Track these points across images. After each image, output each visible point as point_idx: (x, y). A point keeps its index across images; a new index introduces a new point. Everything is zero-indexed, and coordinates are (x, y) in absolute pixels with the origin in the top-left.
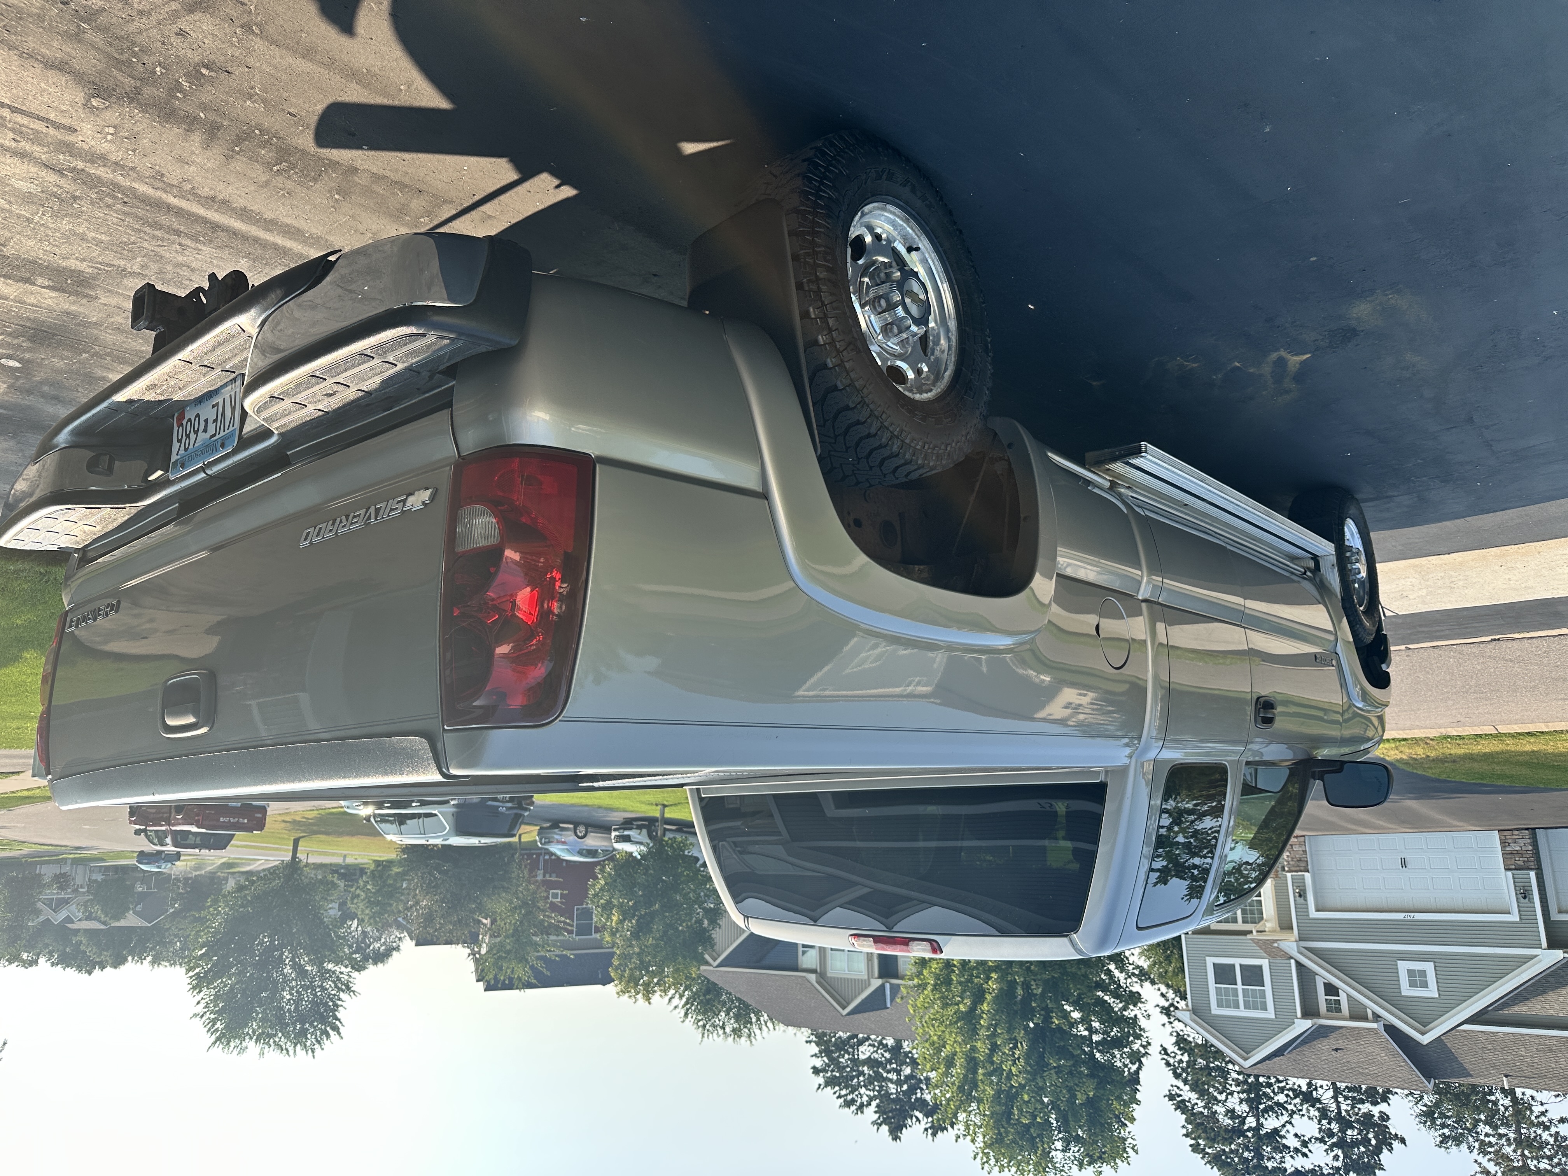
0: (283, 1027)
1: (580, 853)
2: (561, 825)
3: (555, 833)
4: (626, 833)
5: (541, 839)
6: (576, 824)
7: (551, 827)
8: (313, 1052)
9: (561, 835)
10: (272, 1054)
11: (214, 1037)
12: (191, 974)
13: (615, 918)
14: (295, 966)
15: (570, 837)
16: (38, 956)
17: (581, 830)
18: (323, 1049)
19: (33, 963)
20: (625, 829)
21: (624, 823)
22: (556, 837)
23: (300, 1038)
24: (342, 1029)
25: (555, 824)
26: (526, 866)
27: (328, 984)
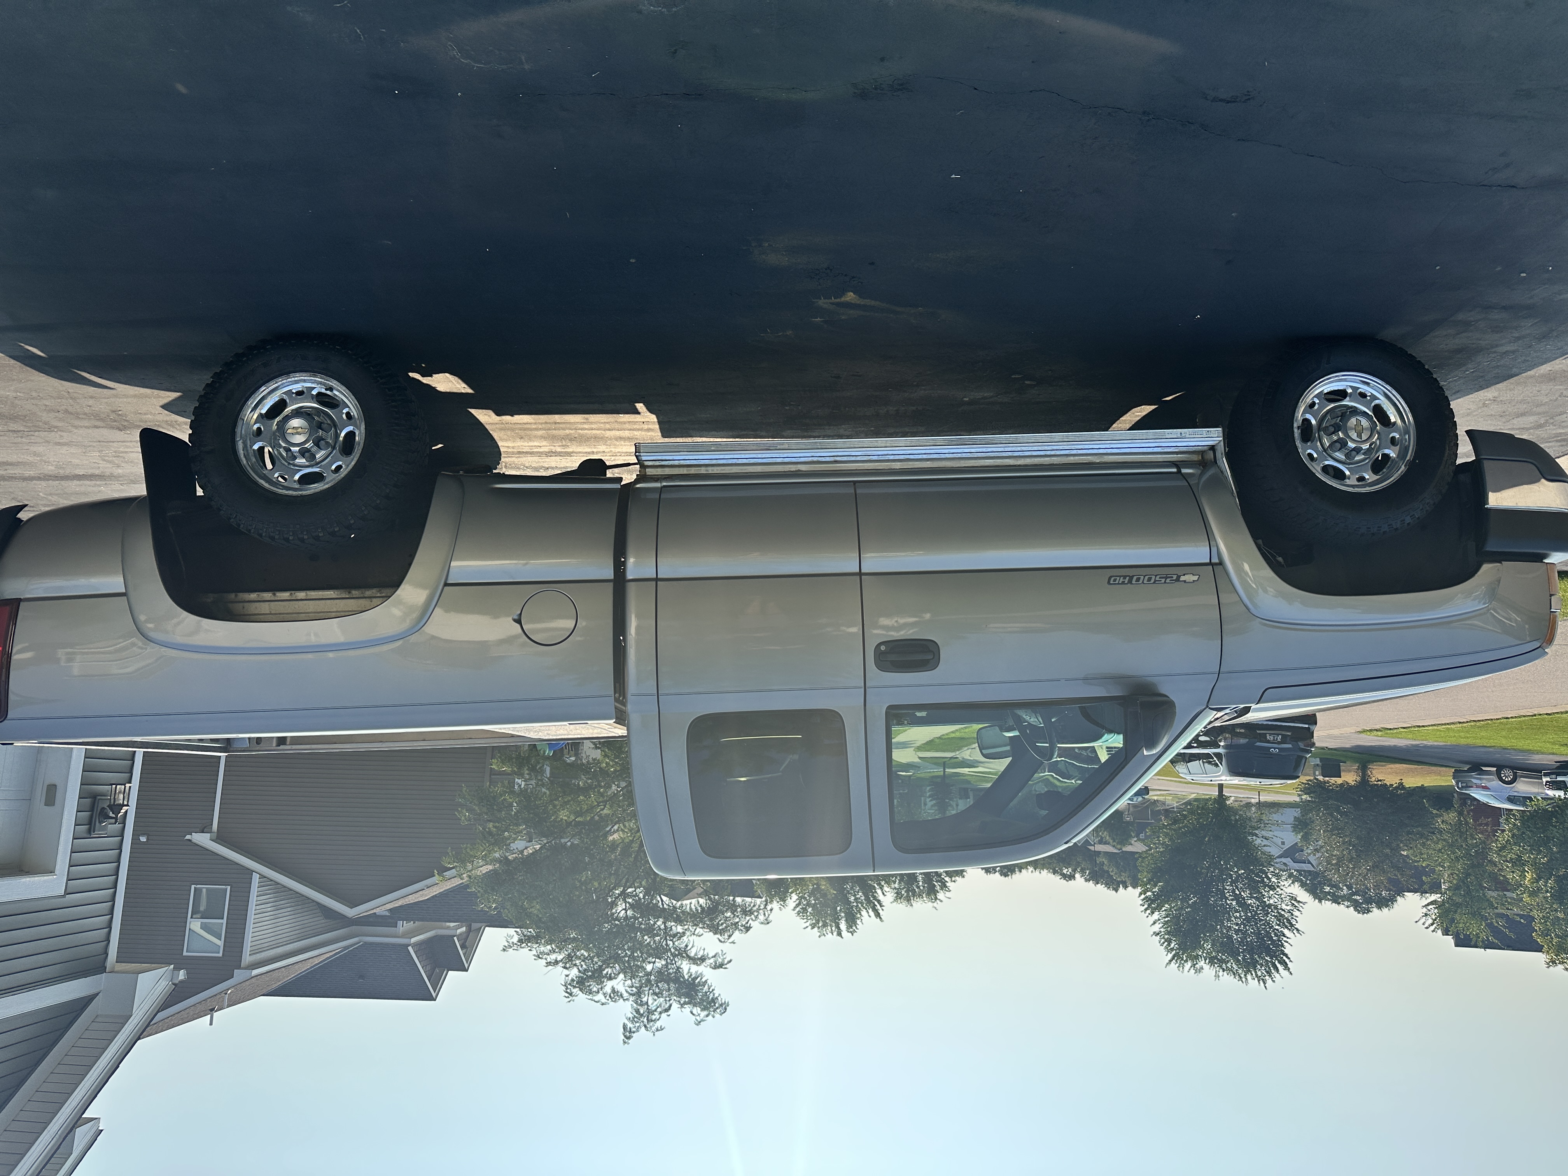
0: (1234, 954)
1: (1511, 800)
2: (1484, 769)
3: (1471, 777)
4: (1559, 779)
5: (1457, 783)
6: (1500, 768)
7: (1470, 770)
8: (1265, 983)
9: (1480, 779)
10: (1227, 978)
11: (1170, 956)
12: (1143, 896)
13: (1529, 876)
14: (1237, 898)
15: (1495, 783)
16: (1074, 871)
17: (1507, 774)
18: (1274, 981)
19: (1071, 877)
20: (1558, 774)
21: (1558, 768)
22: (1474, 781)
23: (1249, 966)
24: (1290, 965)
25: (1477, 767)
26: (1469, 814)
27: (1271, 918)
